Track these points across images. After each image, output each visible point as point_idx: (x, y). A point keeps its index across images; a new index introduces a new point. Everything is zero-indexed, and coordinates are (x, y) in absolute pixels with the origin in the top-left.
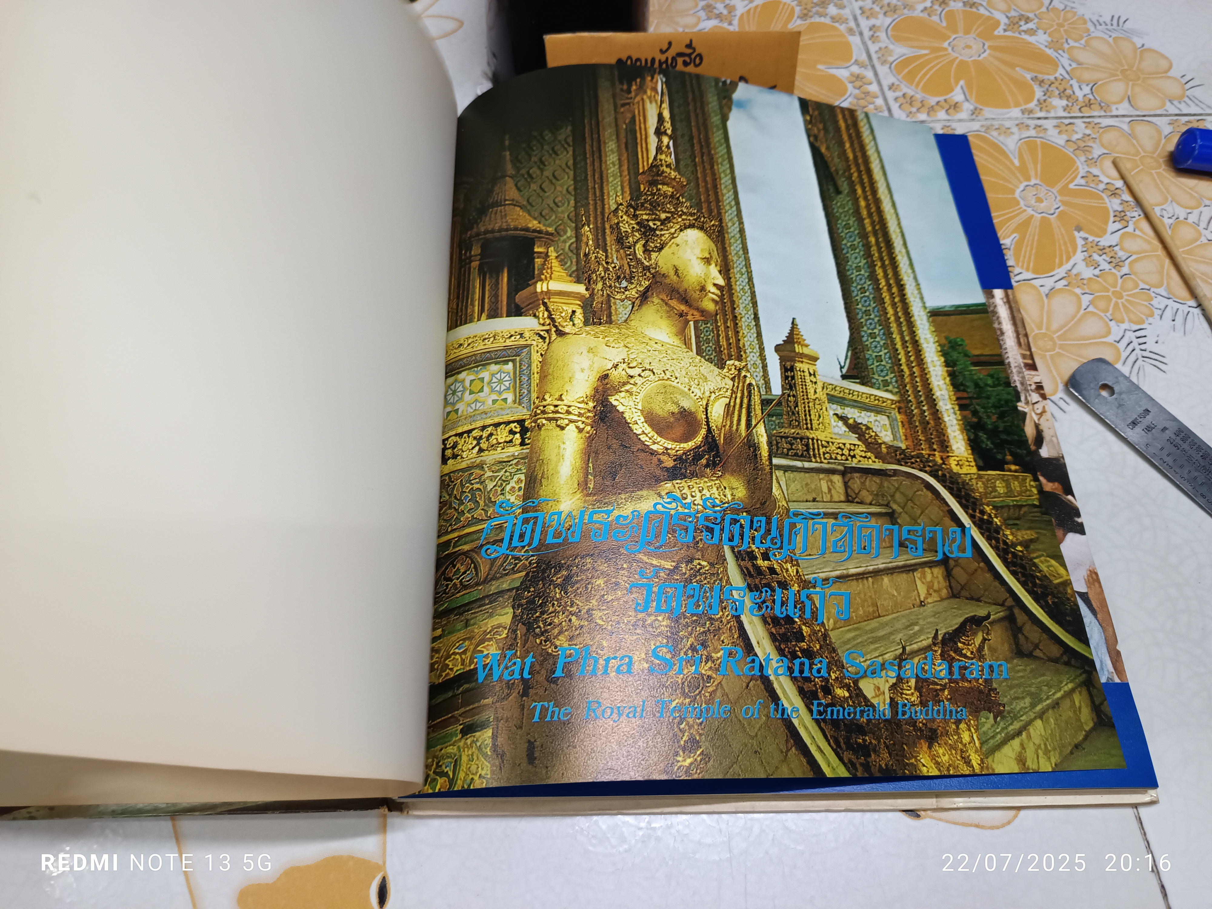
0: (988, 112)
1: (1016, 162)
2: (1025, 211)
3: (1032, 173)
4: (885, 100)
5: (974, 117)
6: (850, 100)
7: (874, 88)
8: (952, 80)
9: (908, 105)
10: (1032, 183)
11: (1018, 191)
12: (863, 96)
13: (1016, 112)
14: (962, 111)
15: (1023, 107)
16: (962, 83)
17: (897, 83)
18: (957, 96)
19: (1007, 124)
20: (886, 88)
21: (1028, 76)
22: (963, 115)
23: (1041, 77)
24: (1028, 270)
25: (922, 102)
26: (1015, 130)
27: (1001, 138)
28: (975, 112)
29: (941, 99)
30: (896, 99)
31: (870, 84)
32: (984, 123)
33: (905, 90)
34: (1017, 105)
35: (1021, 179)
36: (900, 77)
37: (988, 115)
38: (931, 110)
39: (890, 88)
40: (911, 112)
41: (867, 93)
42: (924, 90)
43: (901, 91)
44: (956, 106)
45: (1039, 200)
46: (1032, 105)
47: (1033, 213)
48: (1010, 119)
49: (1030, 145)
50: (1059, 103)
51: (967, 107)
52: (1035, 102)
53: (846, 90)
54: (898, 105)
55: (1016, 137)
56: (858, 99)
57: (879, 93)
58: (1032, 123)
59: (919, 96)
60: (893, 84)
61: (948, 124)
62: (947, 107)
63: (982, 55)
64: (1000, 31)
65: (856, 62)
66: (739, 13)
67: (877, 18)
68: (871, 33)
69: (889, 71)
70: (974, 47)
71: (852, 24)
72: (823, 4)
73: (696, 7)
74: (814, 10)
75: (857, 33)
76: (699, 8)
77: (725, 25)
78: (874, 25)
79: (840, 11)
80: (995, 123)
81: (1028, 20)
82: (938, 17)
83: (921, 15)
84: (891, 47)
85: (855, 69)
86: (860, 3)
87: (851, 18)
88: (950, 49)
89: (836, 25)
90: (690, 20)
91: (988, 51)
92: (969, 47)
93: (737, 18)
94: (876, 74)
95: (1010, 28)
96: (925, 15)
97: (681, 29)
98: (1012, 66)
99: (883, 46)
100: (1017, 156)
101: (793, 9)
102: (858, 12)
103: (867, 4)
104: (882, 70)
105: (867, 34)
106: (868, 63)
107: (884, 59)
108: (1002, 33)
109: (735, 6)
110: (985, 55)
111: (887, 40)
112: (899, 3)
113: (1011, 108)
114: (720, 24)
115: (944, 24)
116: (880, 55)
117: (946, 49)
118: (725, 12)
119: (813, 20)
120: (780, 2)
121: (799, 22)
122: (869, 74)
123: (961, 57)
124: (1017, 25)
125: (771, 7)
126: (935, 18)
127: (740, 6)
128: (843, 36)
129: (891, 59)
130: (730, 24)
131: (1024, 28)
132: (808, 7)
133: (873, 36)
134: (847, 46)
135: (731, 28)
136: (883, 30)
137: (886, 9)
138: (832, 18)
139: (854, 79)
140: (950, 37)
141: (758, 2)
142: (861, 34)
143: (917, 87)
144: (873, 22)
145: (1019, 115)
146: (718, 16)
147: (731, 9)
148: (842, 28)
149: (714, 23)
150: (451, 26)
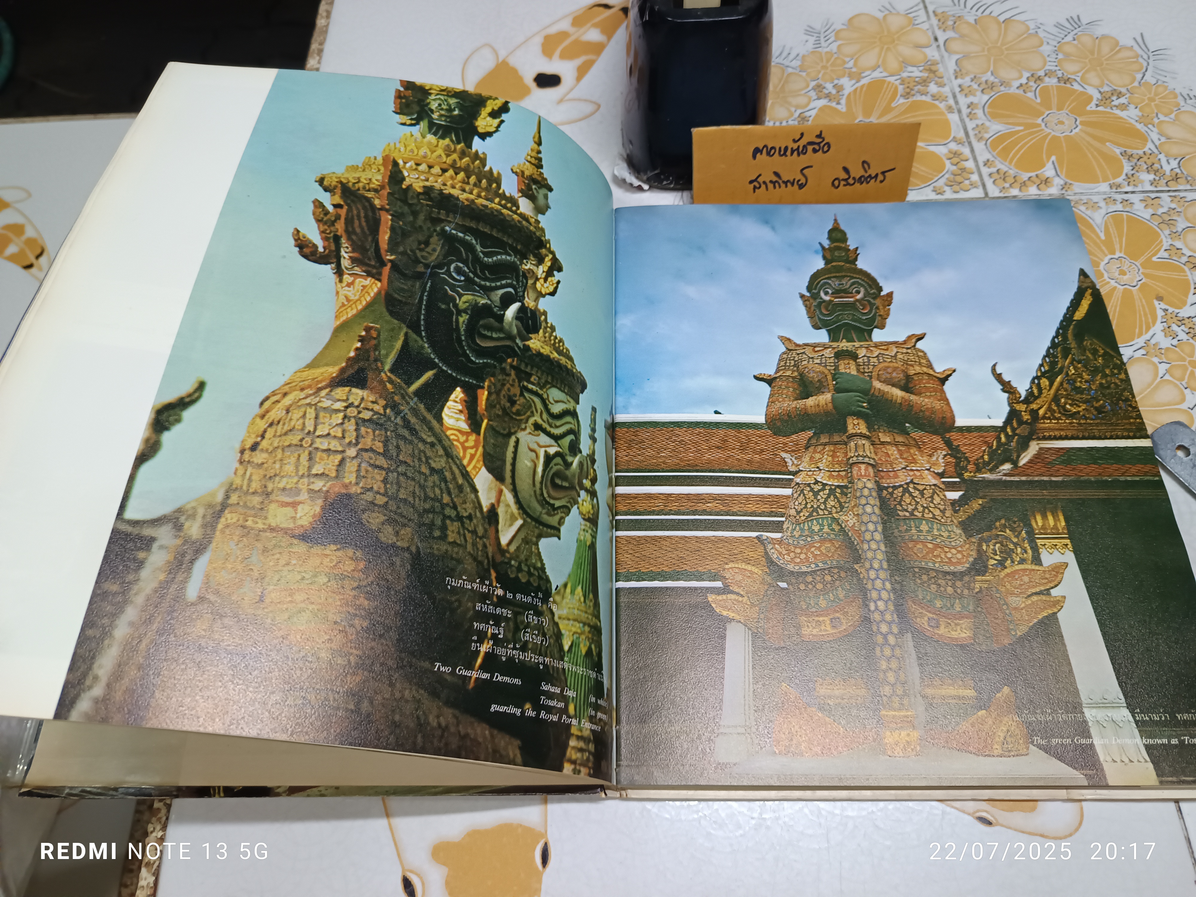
0: (1078, 187)
1: (1102, 236)
2: (1109, 283)
3: (1117, 247)
4: (981, 176)
5: (1064, 192)
6: (947, 176)
8: (1044, 156)
9: (1001, 180)
10: (1116, 256)
11: (1103, 264)
12: (960, 172)
13: (1104, 187)
14: (1053, 186)
15: (1111, 182)
16: (1053, 158)
17: (992, 159)
18: (1048, 171)
19: (1095, 198)
20: (981, 164)
21: (1118, 151)
22: (1053, 190)
23: (1130, 151)
25: (1015, 177)
26: (1102, 204)
27: (1089, 212)
28: (1065, 187)
29: (1033, 174)
30: (990, 175)
31: (967, 160)
32: (1073, 198)
33: (999, 166)
34: (1105, 180)
35: (1106, 252)
36: (994, 154)
37: (1078, 190)
38: (1024, 184)
39: (985, 165)
40: (1004, 188)
41: (963, 170)
42: (1017, 165)
43: (995, 167)
44: (1047, 181)
45: (1122, 273)
46: (1119, 180)
47: (1116, 285)
48: (1098, 193)
49: (1116, 218)
50: (1146, 177)
51: (1059, 181)
52: (1124, 176)
53: (943, 166)
54: (992, 180)
55: (1103, 211)
56: (956, 175)
57: (975, 170)
58: (1119, 197)
59: (1012, 172)
60: (988, 160)
62: (1038, 182)
63: (1074, 131)
64: (1092, 107)
65: (955, 139)
66: (846, 92)
67: (975, 95)
68: (969, 110)
69: (984, 147)
70: (1066, 122)
71: (951, 102)
72: (924, 82)
73: (808, 86)
74: (916, 88)
75: (956, 111)
76: (810, 88)
77: (834, 104)
78: (972, 103)
79: (941, 89)
80: (1083, 197)
81: (1120, 95)
82: (1033, 94)
83: (1017, 91)
84: (987, 124)
85: (953, 146)
86: (959, 81)
87: (950, 95)
88: (1043, 125)
89: (937, 102)
90: (802, 100)
91: (1080, 127)
92: (1062, 123)
93: (845, 97)
94: (972, 151)
95: (1102, 103)
96: (1020, 92)
97: (793, 109)
98: (1102, 141)
99: (979, 122)
100: (1103, 230)
101: (896, 88)
102: (957, 90)
103: (966, 81)
104: (979, 147)
105: (965, 111)
106: (965, 140)
107: (980, 136)
108: (1094, 108)
109: (842, 86)
110: (1077, 130)
111: (984, 117)
112: (996, 80)
113: (1099, 182)
114: (829, 104)
115: (1039, 100)
116: (977, 132)
117: (1039, 125)
118: (834, 92)
119: (915, 98)
120: (885, 81)
121: (902, 101)
122: (966, 151)
123: (1053, 133)
124: (1108, 101)
125: (877, 86)
126: (1030, 95)
127: (848, 85)
128: (942, 114)
129: (987, 136)
130: (838, 103)
131: (1116, 103)
132: (911, 85)
133: (970, 113)
134: (946, 124)
135: (839, 107)
136: (981, 106)
137: (983, 86)
138: (933, 96)
139: (952, 156)
140: (1043, 113)
141: (864, 81)
142: (959, 111)
143: (1011, 162)
144: (971, 99)
145: (1108, 189)
146: (828, 96)
147: (839, 89)
148: (942, 106)
149: (823, 102)
150: (589, 108)
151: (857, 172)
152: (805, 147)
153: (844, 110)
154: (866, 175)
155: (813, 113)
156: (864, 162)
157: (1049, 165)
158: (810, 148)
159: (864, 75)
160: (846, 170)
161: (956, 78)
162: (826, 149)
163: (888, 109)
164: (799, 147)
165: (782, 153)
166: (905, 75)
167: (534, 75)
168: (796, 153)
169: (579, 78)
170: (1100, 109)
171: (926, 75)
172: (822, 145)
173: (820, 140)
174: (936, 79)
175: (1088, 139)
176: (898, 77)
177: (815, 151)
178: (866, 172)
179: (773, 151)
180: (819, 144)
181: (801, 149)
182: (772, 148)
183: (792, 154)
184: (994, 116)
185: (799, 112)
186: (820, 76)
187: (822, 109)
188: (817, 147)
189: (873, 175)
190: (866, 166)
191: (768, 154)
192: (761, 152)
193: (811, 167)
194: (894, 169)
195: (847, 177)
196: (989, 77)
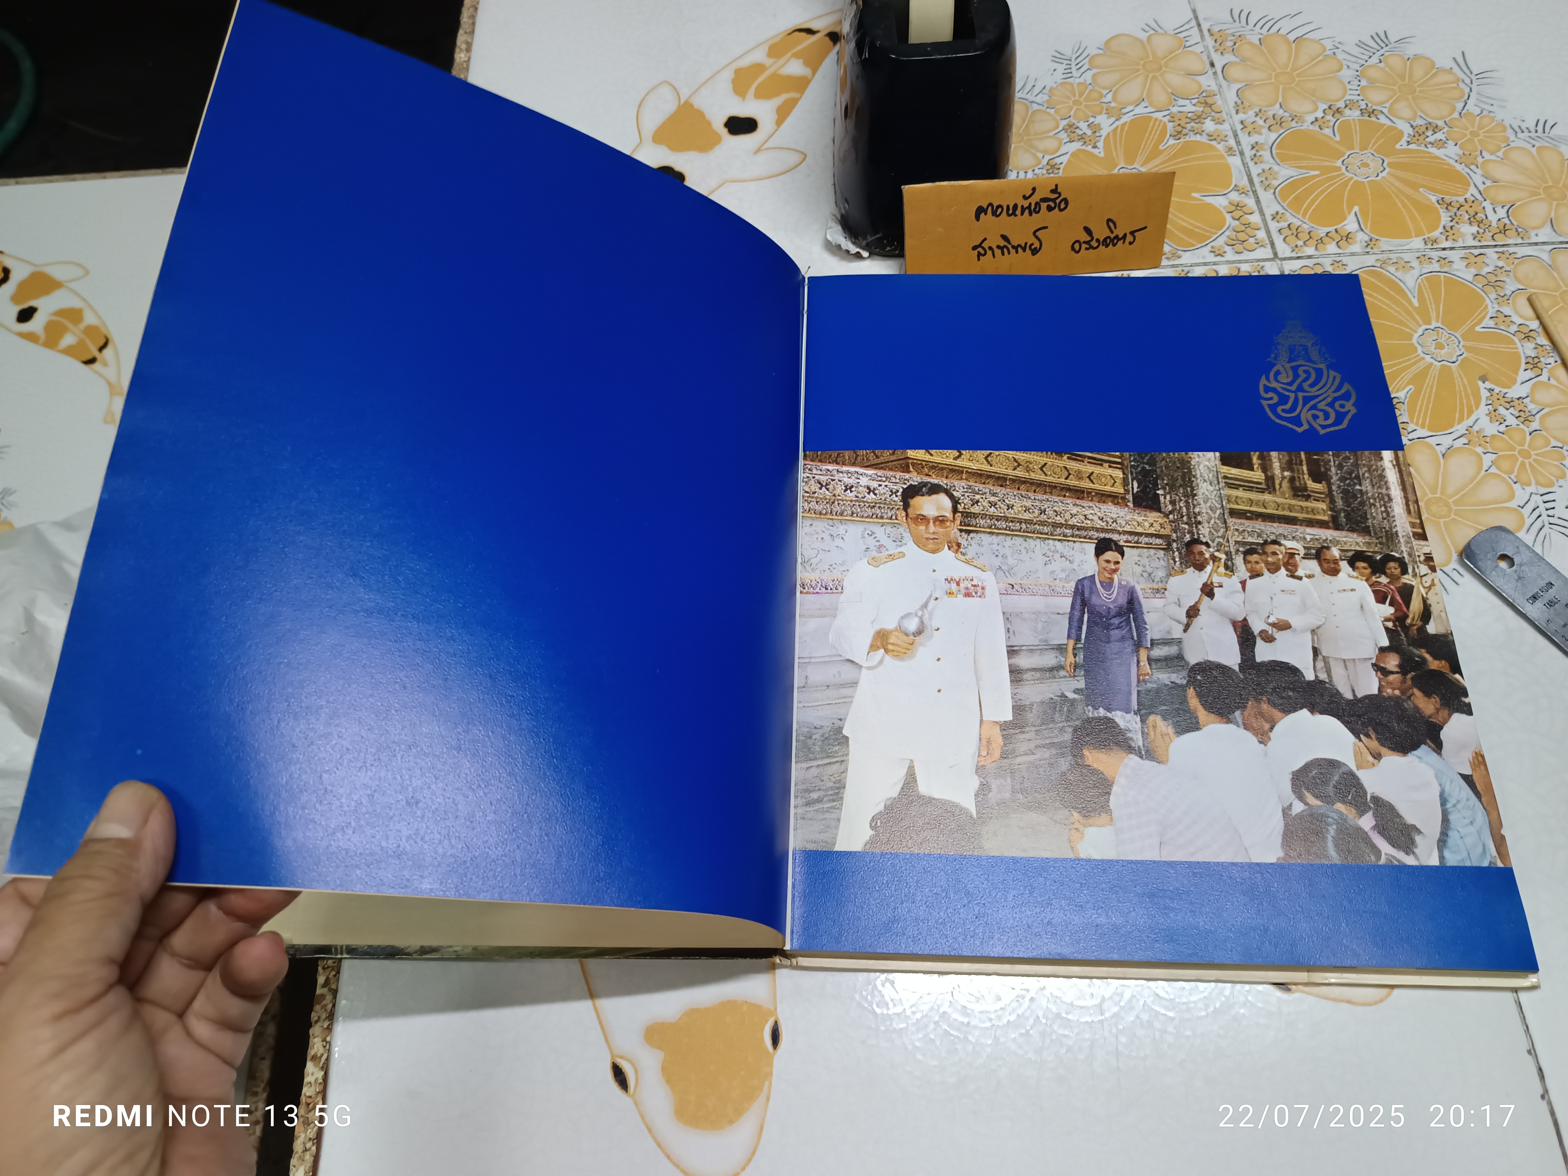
0: (1385, 244)
1: (1415, 302)
2: (1423, 358)
3: (1433, 315)
4: (1268, 232)
5: (1368, 249)
6: (1227, 233)
7: (1255, 218)
8: (1345, 206)
9: (1293, 237)
10: (1432, 327)
11: (1416, 336)
12: (1243, 228)
13: (1417, 243)
14: (1356, 242)
15: (1426, 237)
16: (1356, 208)
17: (1281, 211)
18: (1350, 225)
19: (1406, 257)
20: (1269, 218)
21: (1434, 199)
22: (1356, 248)
23: (1448, 199)
24: (1423, 427)
25: (1309, 233)
26: (1415, 263)
27: (1399, 274)
28: (1370, 243)
29: (1331, 229)
30: (1280, 231)
31: (1251, 213)
32: (1379, 257)
33: (1291, 220)
34: (1419, 234)
35: (1421, 322)
36: (1285, 204)
37: (1385, 247)
38: (1320, 242)
39: (1274, 218)
40: (1297, 245)
41: (1248, 225)
42: (1311, 219)
43: (1285, 221)
44: (1348, 237)
45: (1440, 346)
46: (1436, 234)
47: (1432, 361)
48: (1410, 250)
49: (1431, 280)
50: (1468, 230)
51: (1361, 237)
52: (1441, 229)
53: (1225, 220)
54: (1282, 237)
55: (1416, 273)
56: (1238, 232)
57: (1261, 225)
58: (1435, 255)
59: (1306, 227)
60: (1277, 213)
61: (1338, 259)
62: (1338, 238)
63: (1381, 175)
64: (1402, 144)
65: (1236, 188)
66: (1104, 133)
67: (1260, 134)
68: (1254, 152)
69: (1273, 197)
70: (1372, 164)
71: (1232, 142)
72: (1199, 118)
73: (1057, 127)
74: (1189, 126)
75: (1237, 153)
76: (1060, 128)
77: (1089, 148)
78: (1256, 143)
79: (1219, 127)
80: (1392, 256)
81: (1436, 129)
82: (1331, 130)
83: (1311, 127)
84: (1276, 168)
85: (1234, 196)
86: (1241, 116)
87: (1230, 134)
88: (1343, 168)
89: (1214, 143)
90: (1050, 144)
91: (1387, 170)
92: (1366, 165)
93: (1102, 138)
94: (1258, 202)
95: (1415, 139)
96: (1315, 128)
97: (1040, 155)
98: (1415, 186)
99: (1267, 167)
100: (1416, 295)
101: (1165, 125)
102: (1239, 127)
103: (1249, 116)
104: (1266, 197)
105: (1248, 153)
106: (1249, 189)
107: (1267, 183)
108: (1405, 146)
109: (1099, 124)
110: (1384, 174)
111: (1271, 160)
112: (1286, 114)
113: (1412, 237)
114: (1083, 147)
115: (1338, 138)
116: (1263, 179)
117: (1339, 169)
118: (1089, 132)
119: (1187, 138)
120: (1151, 117)
121: (1172, 142)
122: (1251, 202)
123: (1356, 178)
124: (1423, 137)
125: (1141, 124)
126: (1328, 131)
127: (1106, 124)
128: (1221, 157)
129: (1275, 183)
130: (1095, 147)
131: (1431, 139)
132: (1182, 123)
133: (1255, 155)
134: (1227, 168)
135: (1096, 151)
136: (1267, 147)
137: (1271, 121)
138: (1208, 135)
139: (1234, 208)
140: (1345, 153)
141: (1125, 119)
142: (1242, 153)
143: (1304, 216)
144: (1255, 138)
145: (1421, 245)
146: (1082, 138)
147: (1095, 128)
148: (1220, 147)
149: (1076, 146)
150: (792, 159)
151: (1101, 232)
152: (1037, 204)
153: (1102, 155)
154: (1112, 236)
155: (1064, 159)
156: (1109, 220)
157: (1351, 218)
158: (1044, 205)
159: (1124, 111)
160: (1088, 230)
161: (1237, 112)
162: (1063, 206)
163: (1155, 153)
164: (1030, 204)
165: (1011, 212)
166: (1175, 110)
167: (724, 119)
168: (1027, 211)
169: (779, 122)
170: (1411, 146)
171: (1201, 109)
172: (1058, 201)
173: (1056, 196)
174: (1213, 114)
175: (1398, 184)
176: (1168, 112)
177: (1050, 209)
178: (1112, 232)
179: (999, 210)
180: (1054, 200)
181: (1033, 207)
182: (1000, 206)
183: (1022, 214)
184: (1283, 159)
185: (1047, 158)
186: (1072, 113)
187: (1074, 155)
188: (1052, 204)
189: (1120, 236)
190: (1111, 224)
191: (994, 214)
192: (985, 211)
193: (1046, 228)
194: (1145, 228)
195: (1089, 239)
196: (1276, 110)
